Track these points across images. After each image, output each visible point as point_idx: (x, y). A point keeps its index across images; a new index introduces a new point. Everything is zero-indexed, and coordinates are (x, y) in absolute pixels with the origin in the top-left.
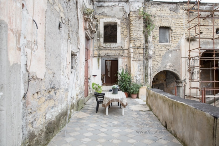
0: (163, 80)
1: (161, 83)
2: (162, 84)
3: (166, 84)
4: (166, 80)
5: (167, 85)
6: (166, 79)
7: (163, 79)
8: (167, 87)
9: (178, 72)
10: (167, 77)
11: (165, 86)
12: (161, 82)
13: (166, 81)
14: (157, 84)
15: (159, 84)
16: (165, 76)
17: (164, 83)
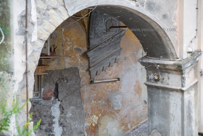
0: (78, 55)
1: (67, 66)
2: (74, 71)
3: (88, 70)
4: (90, 54)
5: (93, 73)
6: (89, 49)
7: (78, 50)
8: (92, 82)
9: (165, 16)
10: (93, 42)
11: (84, 78)
12: (67, 63)
13: (88, 58)
14: (51, 72)
15: (60, 72)
16: (84, 37)
17: (81, 64)
